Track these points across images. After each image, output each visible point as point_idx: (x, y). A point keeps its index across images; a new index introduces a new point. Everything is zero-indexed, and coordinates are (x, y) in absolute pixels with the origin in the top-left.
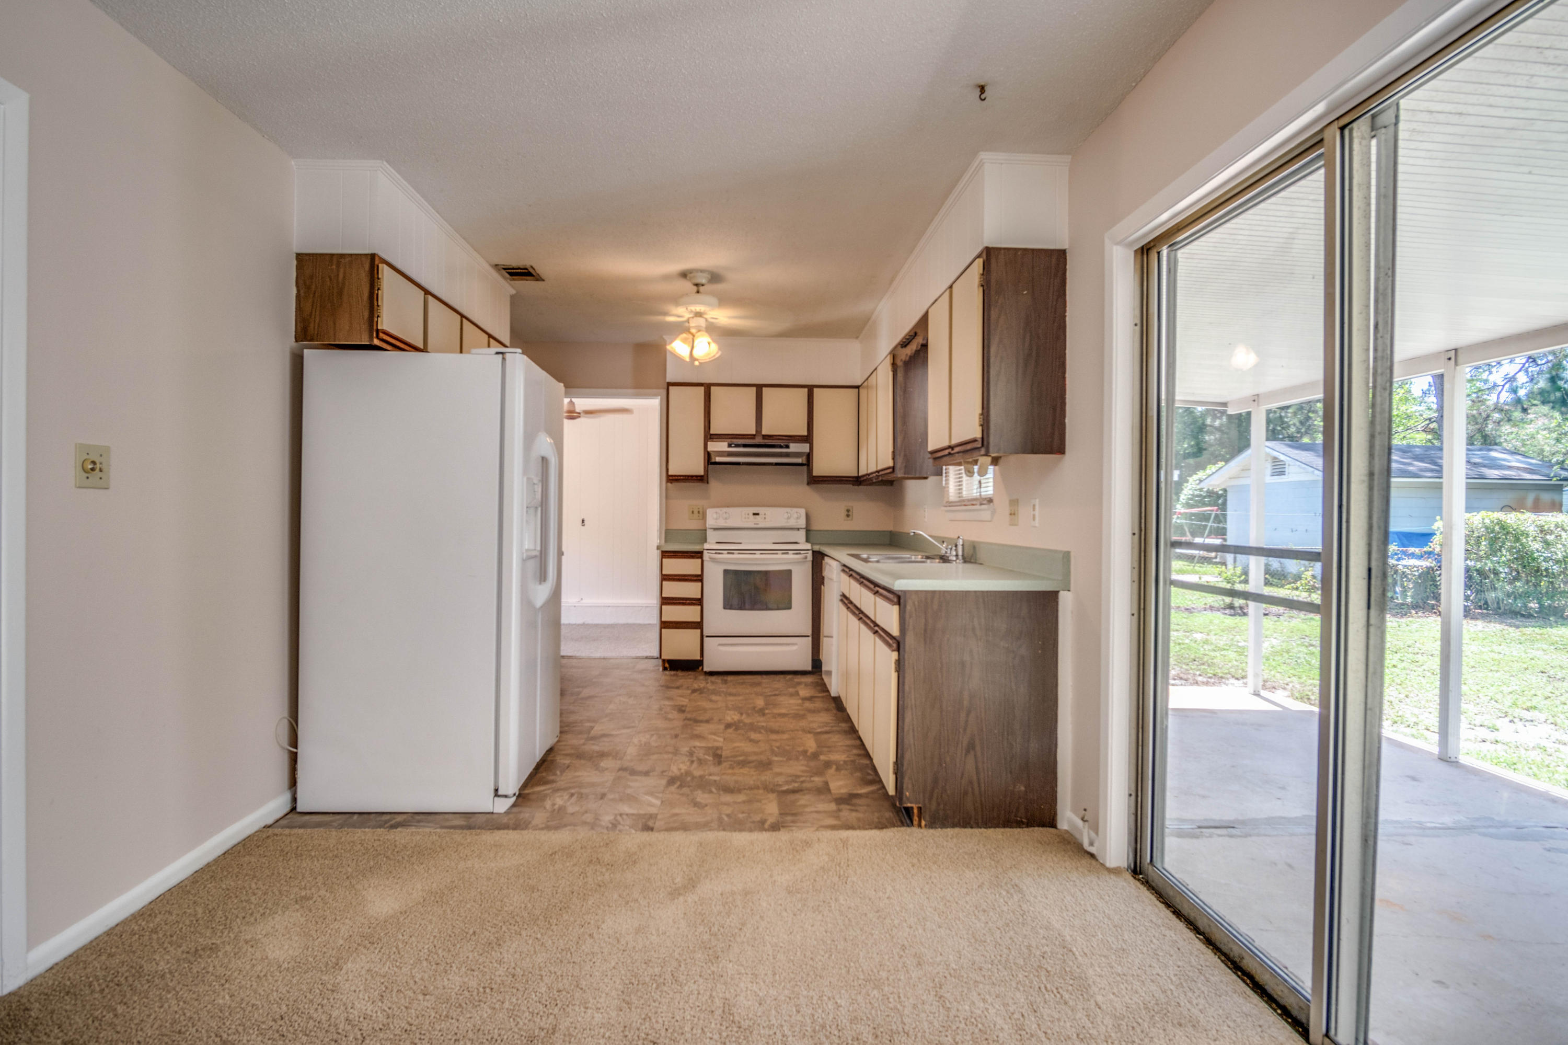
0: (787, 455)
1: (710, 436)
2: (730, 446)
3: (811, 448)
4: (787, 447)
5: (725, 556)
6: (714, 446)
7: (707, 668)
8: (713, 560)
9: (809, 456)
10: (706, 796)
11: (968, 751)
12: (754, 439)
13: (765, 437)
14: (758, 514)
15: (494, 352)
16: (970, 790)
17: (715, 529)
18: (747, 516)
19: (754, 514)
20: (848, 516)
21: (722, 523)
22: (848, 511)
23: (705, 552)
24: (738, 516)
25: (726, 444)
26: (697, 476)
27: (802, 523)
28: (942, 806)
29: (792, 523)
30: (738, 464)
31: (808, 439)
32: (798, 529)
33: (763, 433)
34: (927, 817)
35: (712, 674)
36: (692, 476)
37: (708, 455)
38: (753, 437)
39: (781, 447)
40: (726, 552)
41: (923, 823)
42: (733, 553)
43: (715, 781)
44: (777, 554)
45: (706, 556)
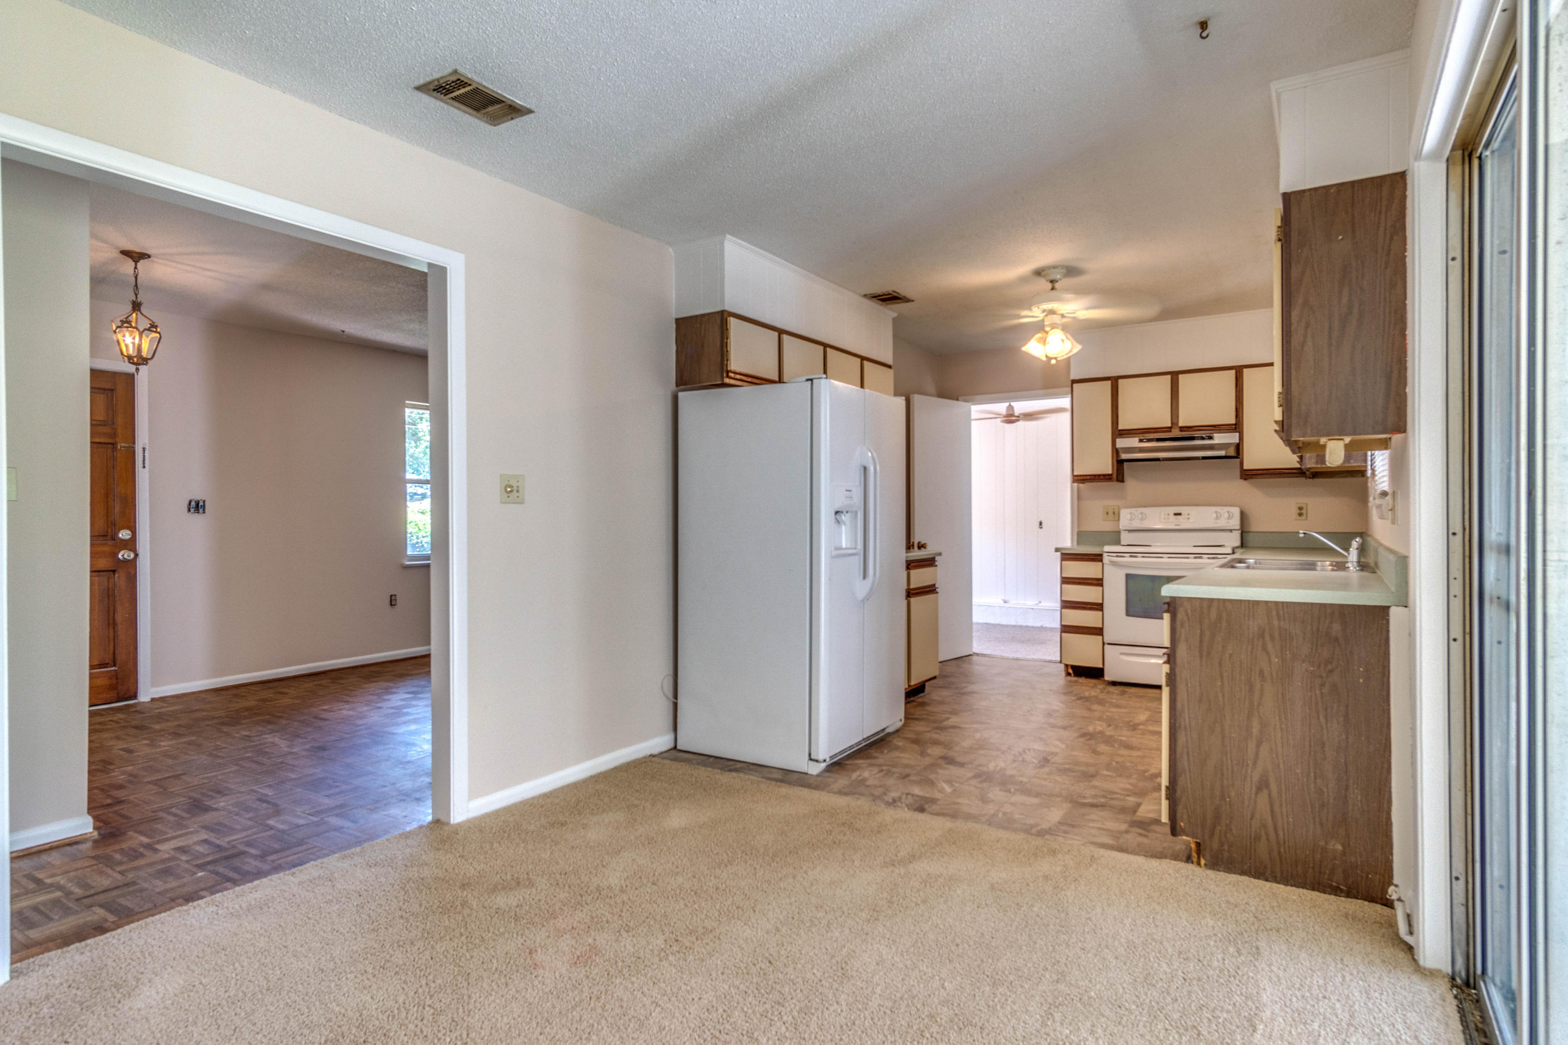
0: (1211, 447)
1: (1118, 433)
2: (1141, 441)
3: (1241, 438)
4: (1211, 438)
5: (1127, 559)
6: (1121, 443)
7: (1107, 677)
8: (1114, 564)
9: (1238, 447)
10: (1002, 794)
11: (1259, 789)
12: (1170, 431)
13: (1182, 429)
14: (1180, 514)
15: (804, 379)
16: (1263, 834)
17: (1130, 531)
18: (1167, 517)
19: (1175, 514)
20: (1300, 515)
21: (1137, 524)
22: (1300, 509)
23: (1105, 555)
24: (1157, 518)
25: (1137, 439)
26: (1104, 475)
27: (1235, 523)
28: (1226, 847)
29: (1222, 523)
30: (1158, 460)
31: (1237, 427)
32: (1231, 531)
33: (1181, 424)
34: (1208, 856)
35: (1114, 684)
36: (1099, 475)
37: (1116, 451)
38: (1169, 429)
39: (1203, 438)
40: (1129, 555)
41: (1203, 862)
42: (1136, 557)
43: (1022, 782)
44: (1188, 558)
45: (1106, 559)
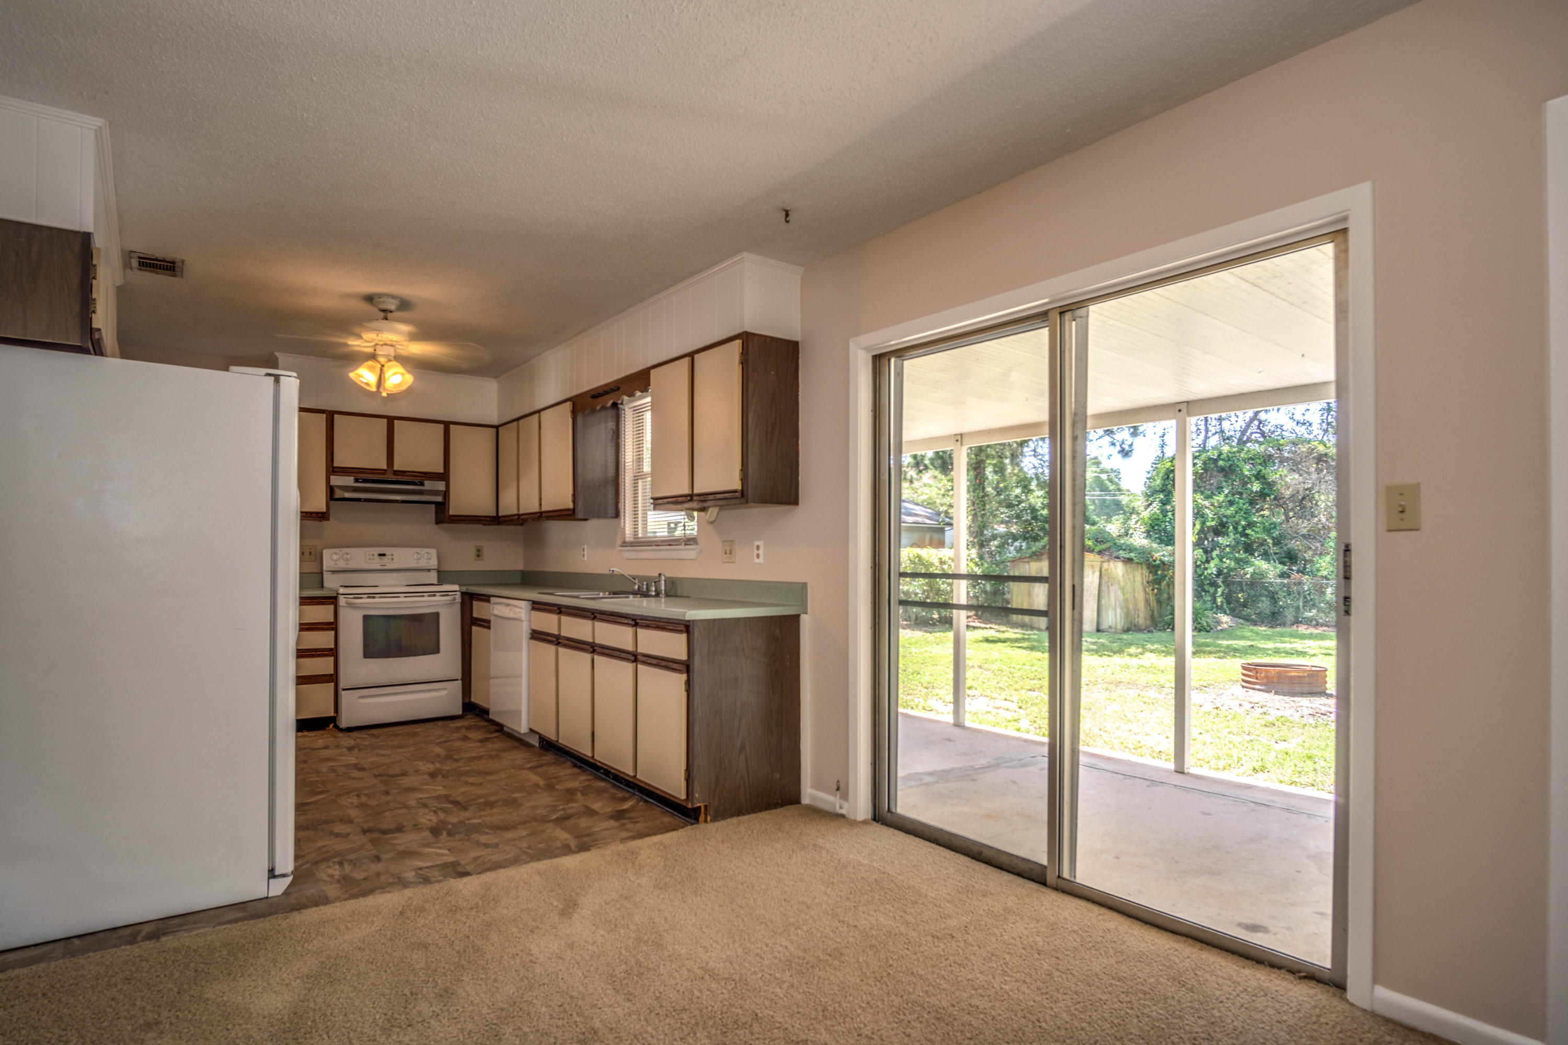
0: (421, 493)
1: (332, 470)
2: (356, 481)
3: (448, 486)
4: (422, 484)
5: (364, 601)
6: (336, 480)
7: (342, 725)
9: (446, 494)
12: (384, 474)
13: (396, 473)
14: (384, 555)
17: (334, 572)
18: (372, 557)
19: (380, 555)
20: (478, 556)
21: (342, 565)
22: (479, 551)
23: (339, 598)
24: (360, 557)
25: (352, 478)
26: (317, 513)
27: (434, 563)
29: (423, 563)
30: (359, 500)
31: (444, 476)
32: (429, 570)
33: (395, 468)
35: (350, 729)
36: (311, 513)
37: (331, 490)
38: (383, 472)
39: (414, 484)
40: (365, 597)
42: (373, 598)
45: (338, 601)
